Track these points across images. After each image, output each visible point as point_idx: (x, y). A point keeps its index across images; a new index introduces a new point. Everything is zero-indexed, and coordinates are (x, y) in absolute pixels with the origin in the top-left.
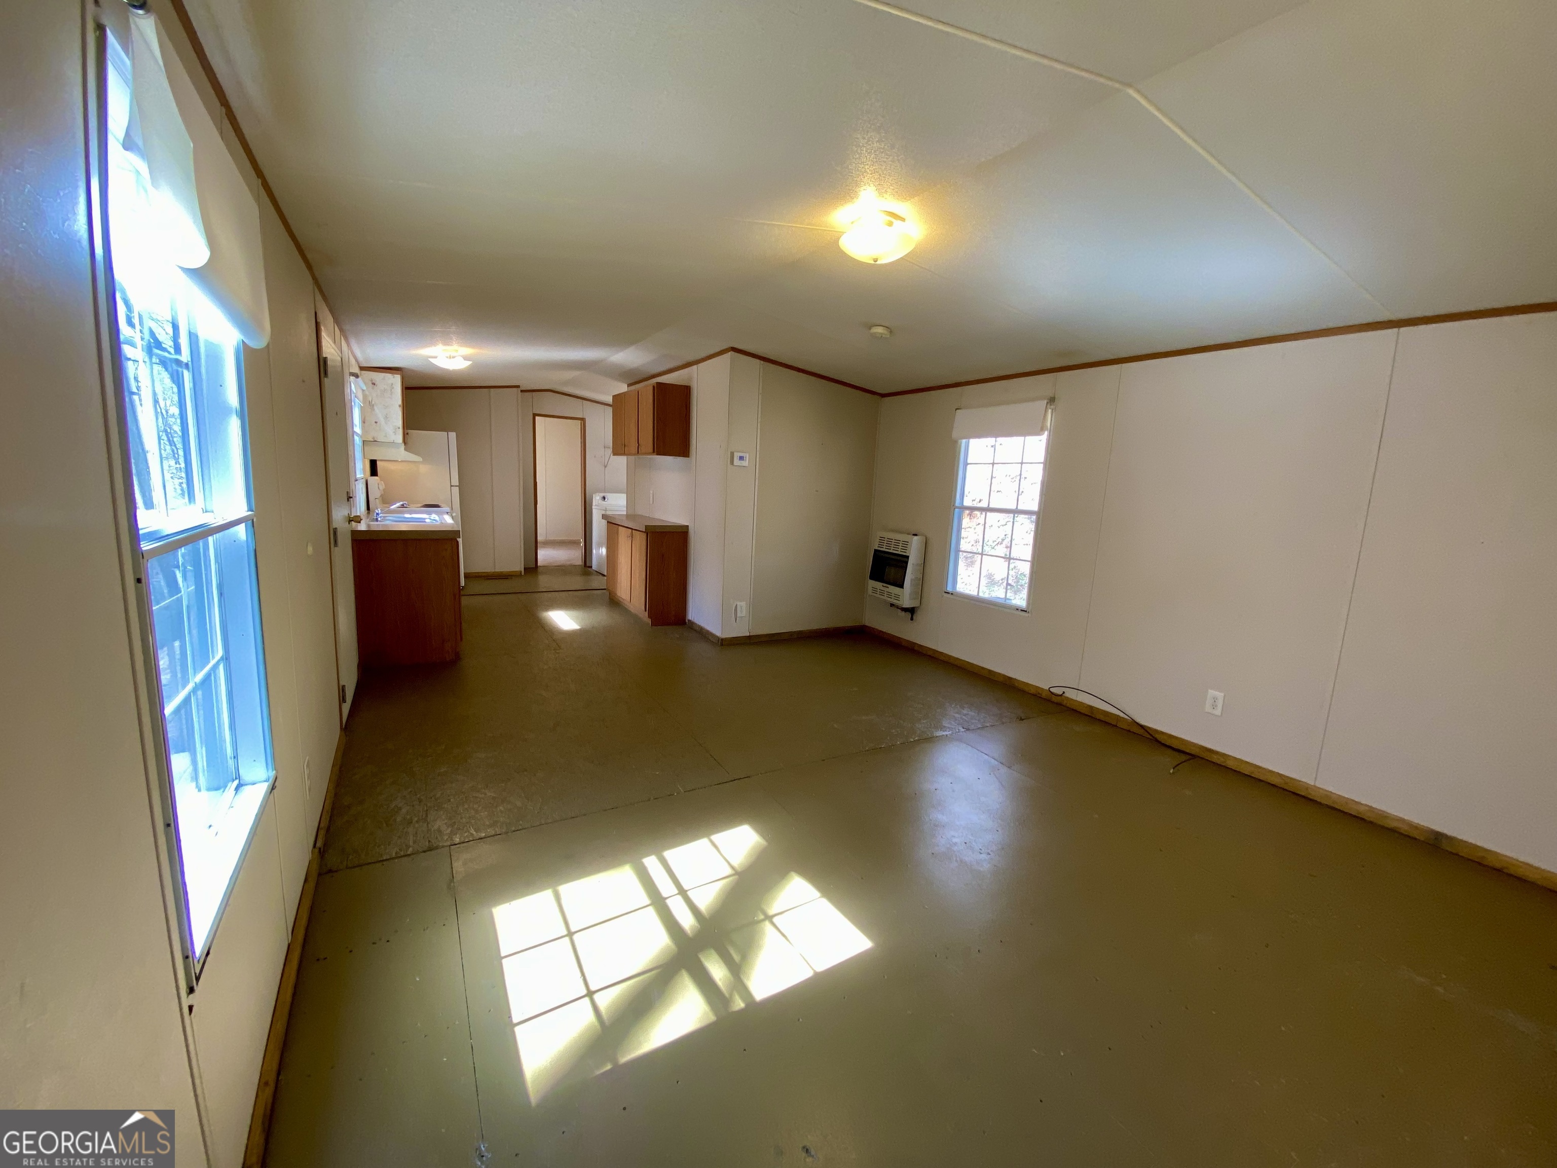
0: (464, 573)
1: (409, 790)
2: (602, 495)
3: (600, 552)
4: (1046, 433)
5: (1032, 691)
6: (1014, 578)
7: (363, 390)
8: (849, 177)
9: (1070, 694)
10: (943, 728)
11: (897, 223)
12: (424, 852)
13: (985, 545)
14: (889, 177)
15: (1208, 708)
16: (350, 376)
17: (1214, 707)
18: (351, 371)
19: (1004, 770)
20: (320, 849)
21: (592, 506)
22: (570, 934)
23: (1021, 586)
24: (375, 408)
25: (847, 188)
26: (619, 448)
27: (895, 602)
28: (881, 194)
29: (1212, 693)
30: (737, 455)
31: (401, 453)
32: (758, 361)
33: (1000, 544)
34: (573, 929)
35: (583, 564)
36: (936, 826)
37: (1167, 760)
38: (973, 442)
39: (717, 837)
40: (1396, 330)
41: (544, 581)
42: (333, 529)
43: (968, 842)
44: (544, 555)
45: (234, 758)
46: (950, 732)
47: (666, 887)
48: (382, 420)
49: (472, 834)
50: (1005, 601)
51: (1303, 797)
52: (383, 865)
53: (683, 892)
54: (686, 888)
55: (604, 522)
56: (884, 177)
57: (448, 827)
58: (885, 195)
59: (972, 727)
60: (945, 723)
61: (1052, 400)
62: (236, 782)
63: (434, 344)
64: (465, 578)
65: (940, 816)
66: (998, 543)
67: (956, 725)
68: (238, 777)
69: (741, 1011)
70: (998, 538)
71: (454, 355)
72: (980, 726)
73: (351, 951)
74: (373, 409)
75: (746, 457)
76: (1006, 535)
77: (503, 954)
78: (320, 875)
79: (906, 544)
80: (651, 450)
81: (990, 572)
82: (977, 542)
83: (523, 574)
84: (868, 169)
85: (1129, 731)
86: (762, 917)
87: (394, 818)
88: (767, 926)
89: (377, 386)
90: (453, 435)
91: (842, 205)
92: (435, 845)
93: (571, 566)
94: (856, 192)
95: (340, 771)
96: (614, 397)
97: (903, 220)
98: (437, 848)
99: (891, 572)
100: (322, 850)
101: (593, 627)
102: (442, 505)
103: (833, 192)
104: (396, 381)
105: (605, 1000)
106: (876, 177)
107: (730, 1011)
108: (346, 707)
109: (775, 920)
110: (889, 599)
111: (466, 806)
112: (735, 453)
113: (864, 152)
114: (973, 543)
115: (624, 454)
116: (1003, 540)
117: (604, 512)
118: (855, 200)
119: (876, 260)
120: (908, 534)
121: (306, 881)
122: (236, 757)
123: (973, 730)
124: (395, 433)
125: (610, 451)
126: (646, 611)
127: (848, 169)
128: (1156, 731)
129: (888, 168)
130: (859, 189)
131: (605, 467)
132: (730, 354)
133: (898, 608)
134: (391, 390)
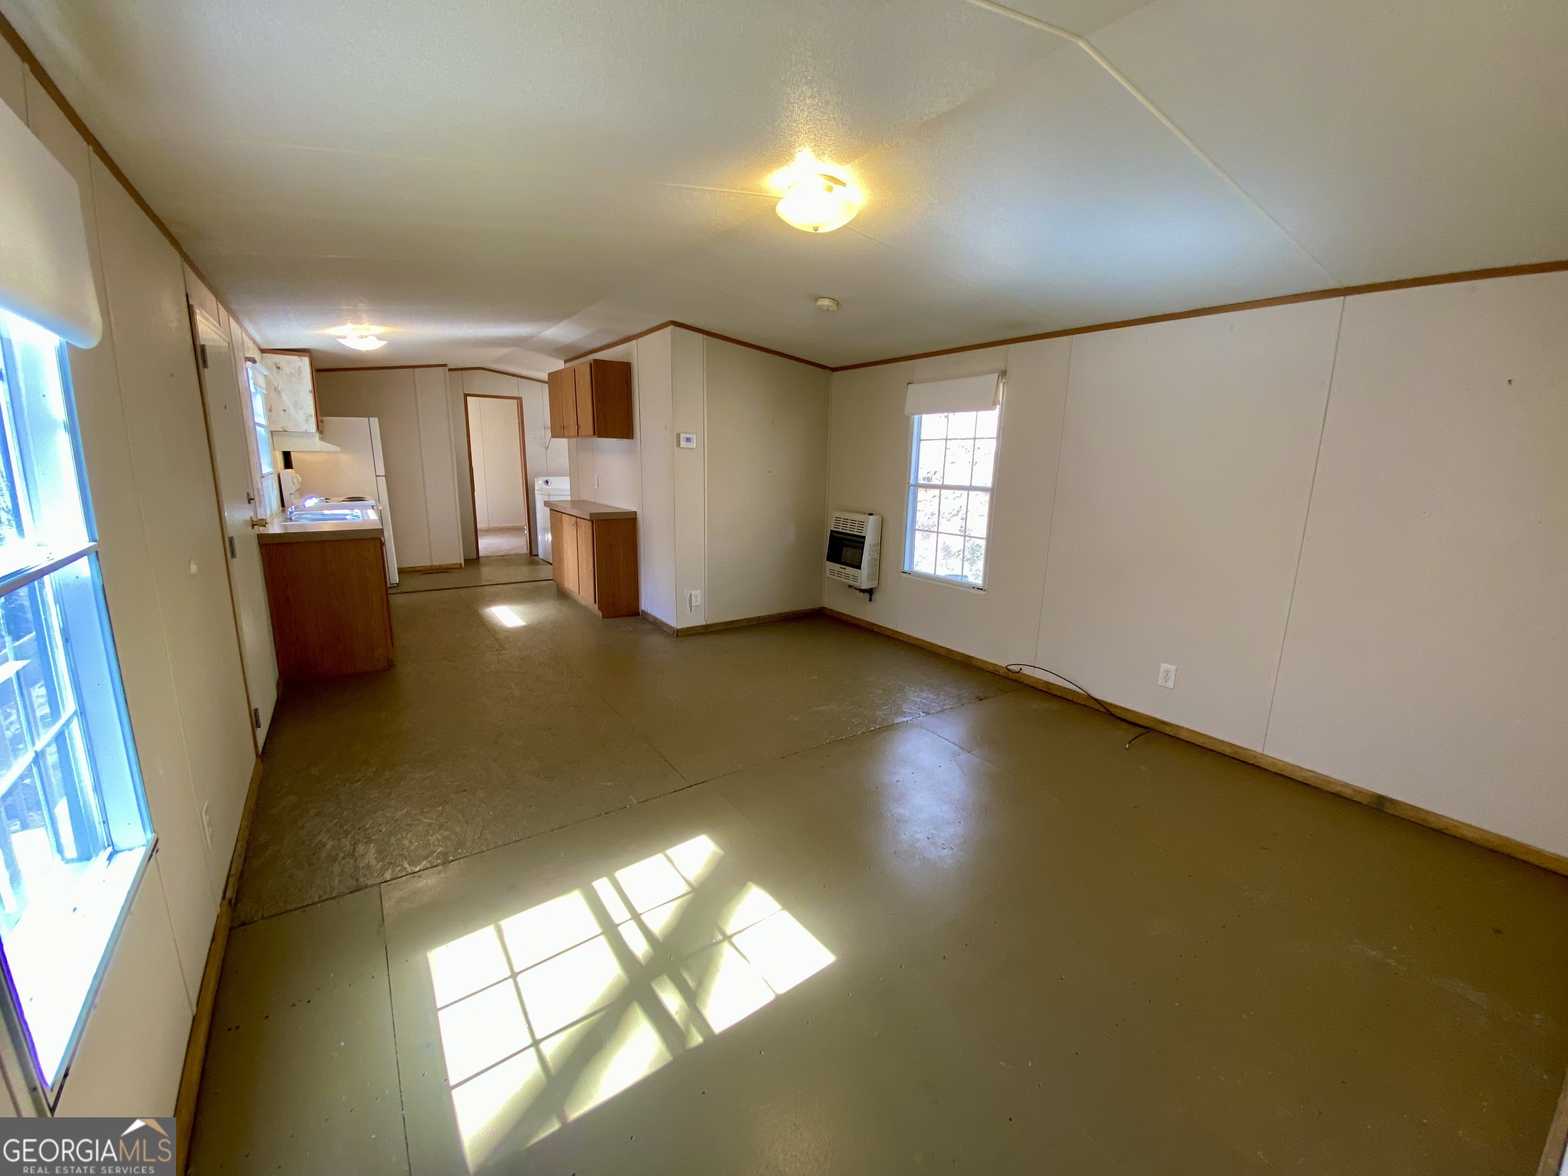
0: (398, 569)
1: (336, 821)
2: (545, 479)
3: (545, 538)
4: (998, 406)
5: (991, 669)
6: (970, 550)
7: (266, 376)
8: (782, 137)
9: (1027, 671)
10: (904, 714)
11: (837, 187)
12: (352, 892)
13: (941, 517)
14: (825, 137)
15: (1161, 681)
16: (246, 361)
17: (1167, 679)
18: (246, 356)
19: (964, 756)
20: (230, 900)
21: (534, 490)
22: (514, 975)
23: (977, 557)
24: (283, 395)
25: (781, 149)
26: (558, 430)
27: (852, 583)
28: (818, 156)
29: (1164, 666)
30: (683, 436)
31: (317, 443)
32: (701, 335)
33: (956, 516)
34: (517, 970)
35: (529, 552)
36: (898, 821)
37: (1122, 734)
38: (925, 417)
39: (672, 852)
40: (1342, 298)
41: (487, 573)
42: (229, 538)
43: (930, 836)
44: (487, 544)
45: (104, 823)
46: (911, 718)
47: (618, 912)
48: (291, 408)
49: (405, 868)
50: (962, 579)
51: (1252, 765)
52: (304, 912)
53: (636, 917)
54: (639, 911)
55: (548, 509)
56: (820, 137)
57: (378, 863)
58: (822, 157)
59: (932, 711)
60: (906, 708)
61: (1003, 373)
62: (110, 849)
63: (343, 324)
64: (399, 573)
65: (901, 811)
66: (953, 516)
67: (916, 709)
68: (111, 843)
69: (699, 1048)
70: (954, 510)
71: (366, 334)
72: (939, 709)
73: (267, 1017)
74: (279, 396)
75: (693, 438)
76: (961, 507)
77: (439, 1006)
78: (231, 929)
79: (862, 523)
80: (591, 432)
81: (946, 544)
82: (933, 515)
83: (463, 566)
84: (802, 128)
85: (1085, 706)
86: (720, 937)
87: (316, 856)
88: (726, 947)
89: (282, 370)
90: (375, 421)
91: (777, 168)
92: (363, 884)
93: (516, 555)
94: (790, 153)
95: (257, 804)
96: (549, 374)
97: (844, 184)
98: (366, 887)
99: (848, 553)
100: (233, 902)
101: (540, 623)
102: (368, 497)
103: (765, 153)
104: (304, 363)
105: (550, 1049)
106: (811, 137)
107: (687, 1048)
108: (262, 734)
109: (734, 939)
110: (846, 581)
111: (399, 836)
112: (681, 435)
113: (796, 109)
114: (929, 515)
115: (563, 437)
116: (958, 512)
117: (547, 499)
118: (790, 163)
119: (816, 229)
120: (864, 514)
121: (213, 939)
122: (106, 822)
123: (933, 713)
124: (307, 421)
125: (549, 433)
126: (595, 602)
127: (780, 128)
128: (1111, 705)
129: (824, 127)
130: (794, 150)
131: (547, 448)
132: (671, 328)
133: (856, 589)
134: (299, 375)
